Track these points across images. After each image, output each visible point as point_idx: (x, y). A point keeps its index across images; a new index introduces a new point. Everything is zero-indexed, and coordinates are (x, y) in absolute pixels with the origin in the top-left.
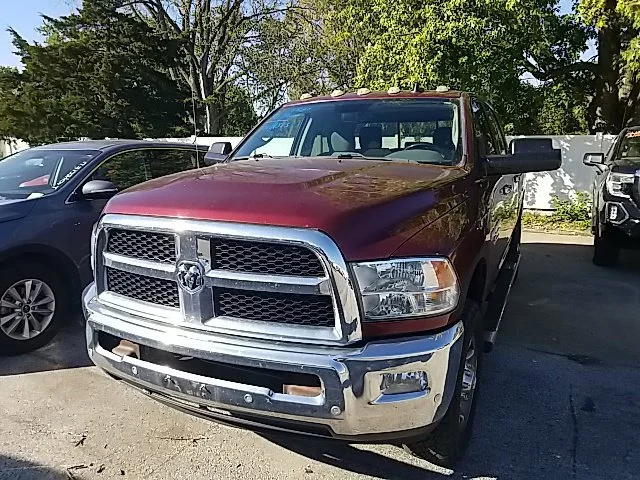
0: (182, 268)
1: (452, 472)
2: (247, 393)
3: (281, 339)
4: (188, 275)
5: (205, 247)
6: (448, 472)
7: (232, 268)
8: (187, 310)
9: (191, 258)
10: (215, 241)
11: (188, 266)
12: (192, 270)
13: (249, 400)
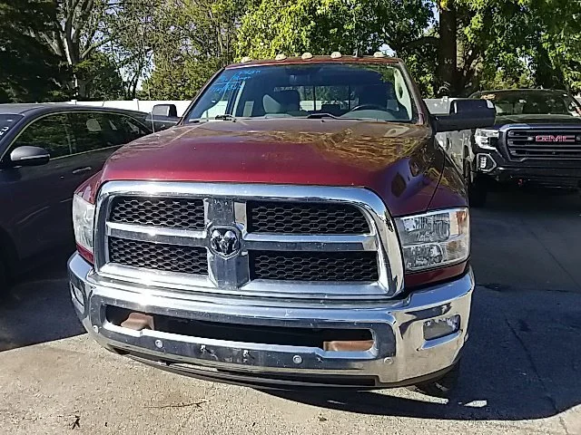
0: (216, 234)
1: (447, 400)
2: (296, 354)
3: (326, 297)
4: (223, 240)
5: (241, 209)
6: (444, 401)
7: (271, 230)
8: (220, 277)
9: (227, 223)
10: (252, 204)
11: (223, 232)
12: (228, 234)
13: (298, 360)
